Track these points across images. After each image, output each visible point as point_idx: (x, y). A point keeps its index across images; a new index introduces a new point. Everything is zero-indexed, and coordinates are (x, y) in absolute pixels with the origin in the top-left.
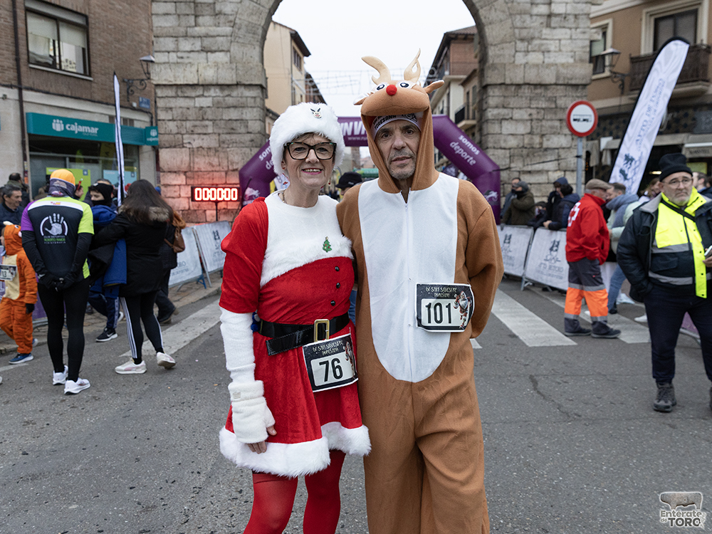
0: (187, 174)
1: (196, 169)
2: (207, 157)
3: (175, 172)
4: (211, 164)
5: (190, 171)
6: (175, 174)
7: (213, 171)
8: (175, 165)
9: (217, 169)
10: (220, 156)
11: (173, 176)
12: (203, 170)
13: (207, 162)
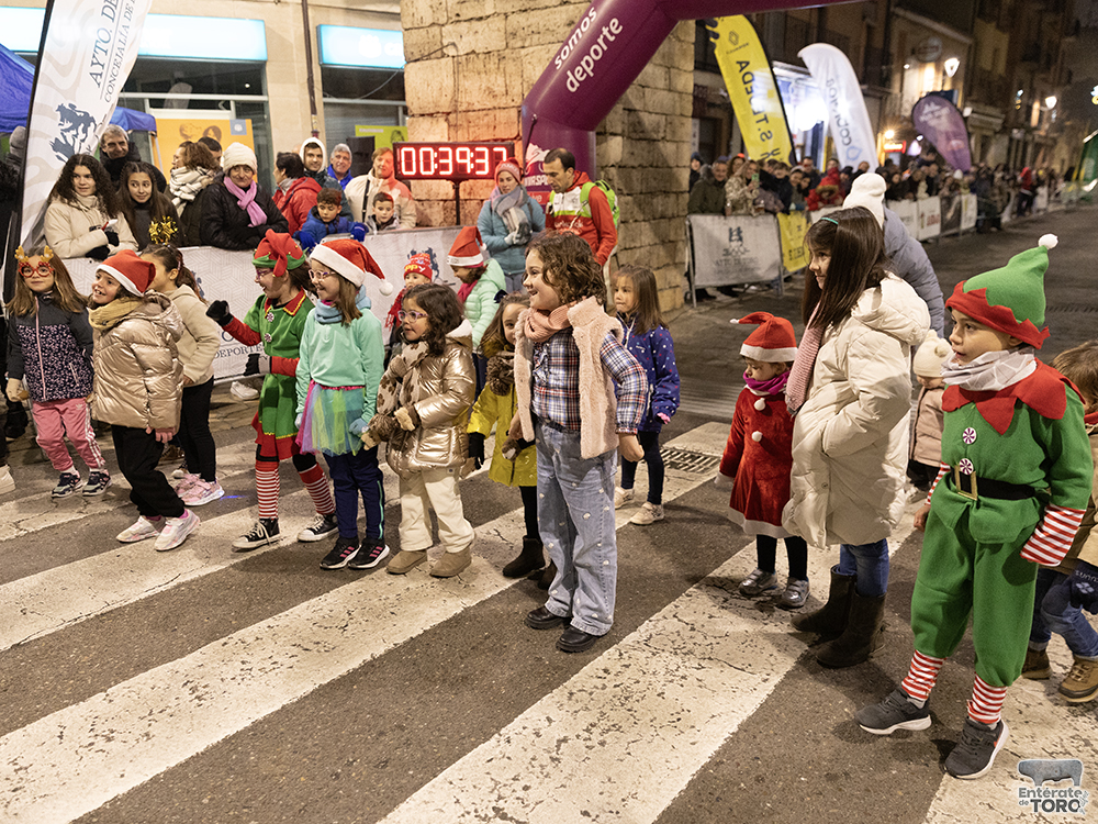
0: (452, 117)
1: (464, 108)
2: (483, 75)
3: (431, 115)
4: (491, 93)
5: (455, 111)
6: (429, 119)
7: (495, 108)
8: (431, 100)
9: (502, 102)
10: (508, 70)
11: (426, 122)
12: (477, 106)
13: (483, 87)
